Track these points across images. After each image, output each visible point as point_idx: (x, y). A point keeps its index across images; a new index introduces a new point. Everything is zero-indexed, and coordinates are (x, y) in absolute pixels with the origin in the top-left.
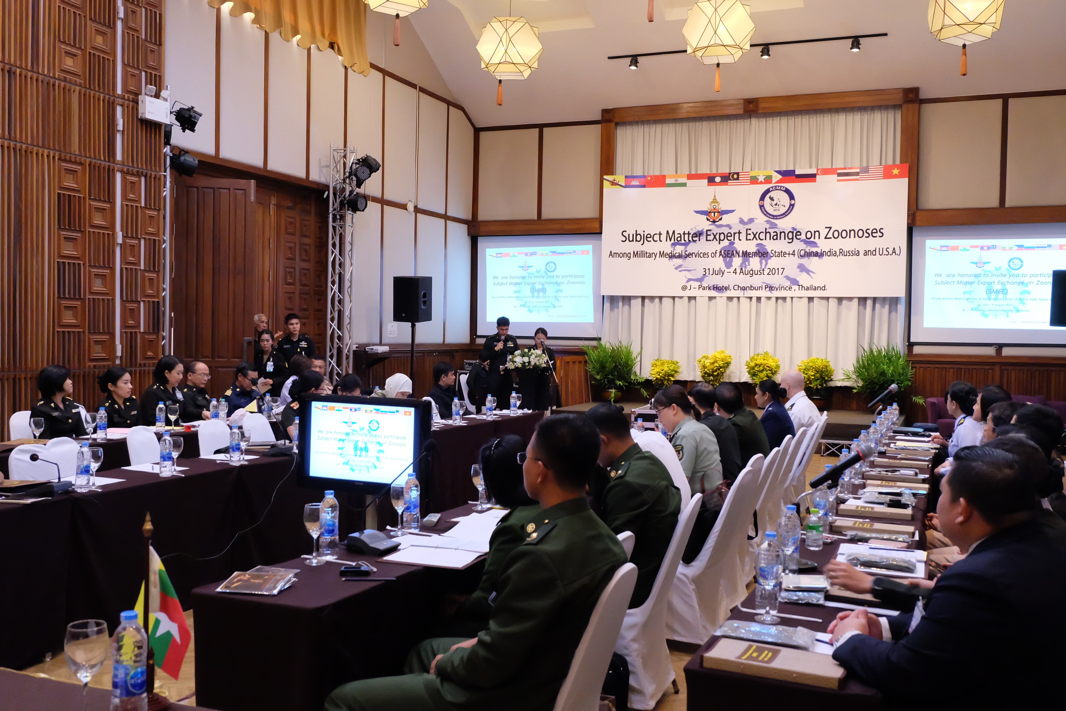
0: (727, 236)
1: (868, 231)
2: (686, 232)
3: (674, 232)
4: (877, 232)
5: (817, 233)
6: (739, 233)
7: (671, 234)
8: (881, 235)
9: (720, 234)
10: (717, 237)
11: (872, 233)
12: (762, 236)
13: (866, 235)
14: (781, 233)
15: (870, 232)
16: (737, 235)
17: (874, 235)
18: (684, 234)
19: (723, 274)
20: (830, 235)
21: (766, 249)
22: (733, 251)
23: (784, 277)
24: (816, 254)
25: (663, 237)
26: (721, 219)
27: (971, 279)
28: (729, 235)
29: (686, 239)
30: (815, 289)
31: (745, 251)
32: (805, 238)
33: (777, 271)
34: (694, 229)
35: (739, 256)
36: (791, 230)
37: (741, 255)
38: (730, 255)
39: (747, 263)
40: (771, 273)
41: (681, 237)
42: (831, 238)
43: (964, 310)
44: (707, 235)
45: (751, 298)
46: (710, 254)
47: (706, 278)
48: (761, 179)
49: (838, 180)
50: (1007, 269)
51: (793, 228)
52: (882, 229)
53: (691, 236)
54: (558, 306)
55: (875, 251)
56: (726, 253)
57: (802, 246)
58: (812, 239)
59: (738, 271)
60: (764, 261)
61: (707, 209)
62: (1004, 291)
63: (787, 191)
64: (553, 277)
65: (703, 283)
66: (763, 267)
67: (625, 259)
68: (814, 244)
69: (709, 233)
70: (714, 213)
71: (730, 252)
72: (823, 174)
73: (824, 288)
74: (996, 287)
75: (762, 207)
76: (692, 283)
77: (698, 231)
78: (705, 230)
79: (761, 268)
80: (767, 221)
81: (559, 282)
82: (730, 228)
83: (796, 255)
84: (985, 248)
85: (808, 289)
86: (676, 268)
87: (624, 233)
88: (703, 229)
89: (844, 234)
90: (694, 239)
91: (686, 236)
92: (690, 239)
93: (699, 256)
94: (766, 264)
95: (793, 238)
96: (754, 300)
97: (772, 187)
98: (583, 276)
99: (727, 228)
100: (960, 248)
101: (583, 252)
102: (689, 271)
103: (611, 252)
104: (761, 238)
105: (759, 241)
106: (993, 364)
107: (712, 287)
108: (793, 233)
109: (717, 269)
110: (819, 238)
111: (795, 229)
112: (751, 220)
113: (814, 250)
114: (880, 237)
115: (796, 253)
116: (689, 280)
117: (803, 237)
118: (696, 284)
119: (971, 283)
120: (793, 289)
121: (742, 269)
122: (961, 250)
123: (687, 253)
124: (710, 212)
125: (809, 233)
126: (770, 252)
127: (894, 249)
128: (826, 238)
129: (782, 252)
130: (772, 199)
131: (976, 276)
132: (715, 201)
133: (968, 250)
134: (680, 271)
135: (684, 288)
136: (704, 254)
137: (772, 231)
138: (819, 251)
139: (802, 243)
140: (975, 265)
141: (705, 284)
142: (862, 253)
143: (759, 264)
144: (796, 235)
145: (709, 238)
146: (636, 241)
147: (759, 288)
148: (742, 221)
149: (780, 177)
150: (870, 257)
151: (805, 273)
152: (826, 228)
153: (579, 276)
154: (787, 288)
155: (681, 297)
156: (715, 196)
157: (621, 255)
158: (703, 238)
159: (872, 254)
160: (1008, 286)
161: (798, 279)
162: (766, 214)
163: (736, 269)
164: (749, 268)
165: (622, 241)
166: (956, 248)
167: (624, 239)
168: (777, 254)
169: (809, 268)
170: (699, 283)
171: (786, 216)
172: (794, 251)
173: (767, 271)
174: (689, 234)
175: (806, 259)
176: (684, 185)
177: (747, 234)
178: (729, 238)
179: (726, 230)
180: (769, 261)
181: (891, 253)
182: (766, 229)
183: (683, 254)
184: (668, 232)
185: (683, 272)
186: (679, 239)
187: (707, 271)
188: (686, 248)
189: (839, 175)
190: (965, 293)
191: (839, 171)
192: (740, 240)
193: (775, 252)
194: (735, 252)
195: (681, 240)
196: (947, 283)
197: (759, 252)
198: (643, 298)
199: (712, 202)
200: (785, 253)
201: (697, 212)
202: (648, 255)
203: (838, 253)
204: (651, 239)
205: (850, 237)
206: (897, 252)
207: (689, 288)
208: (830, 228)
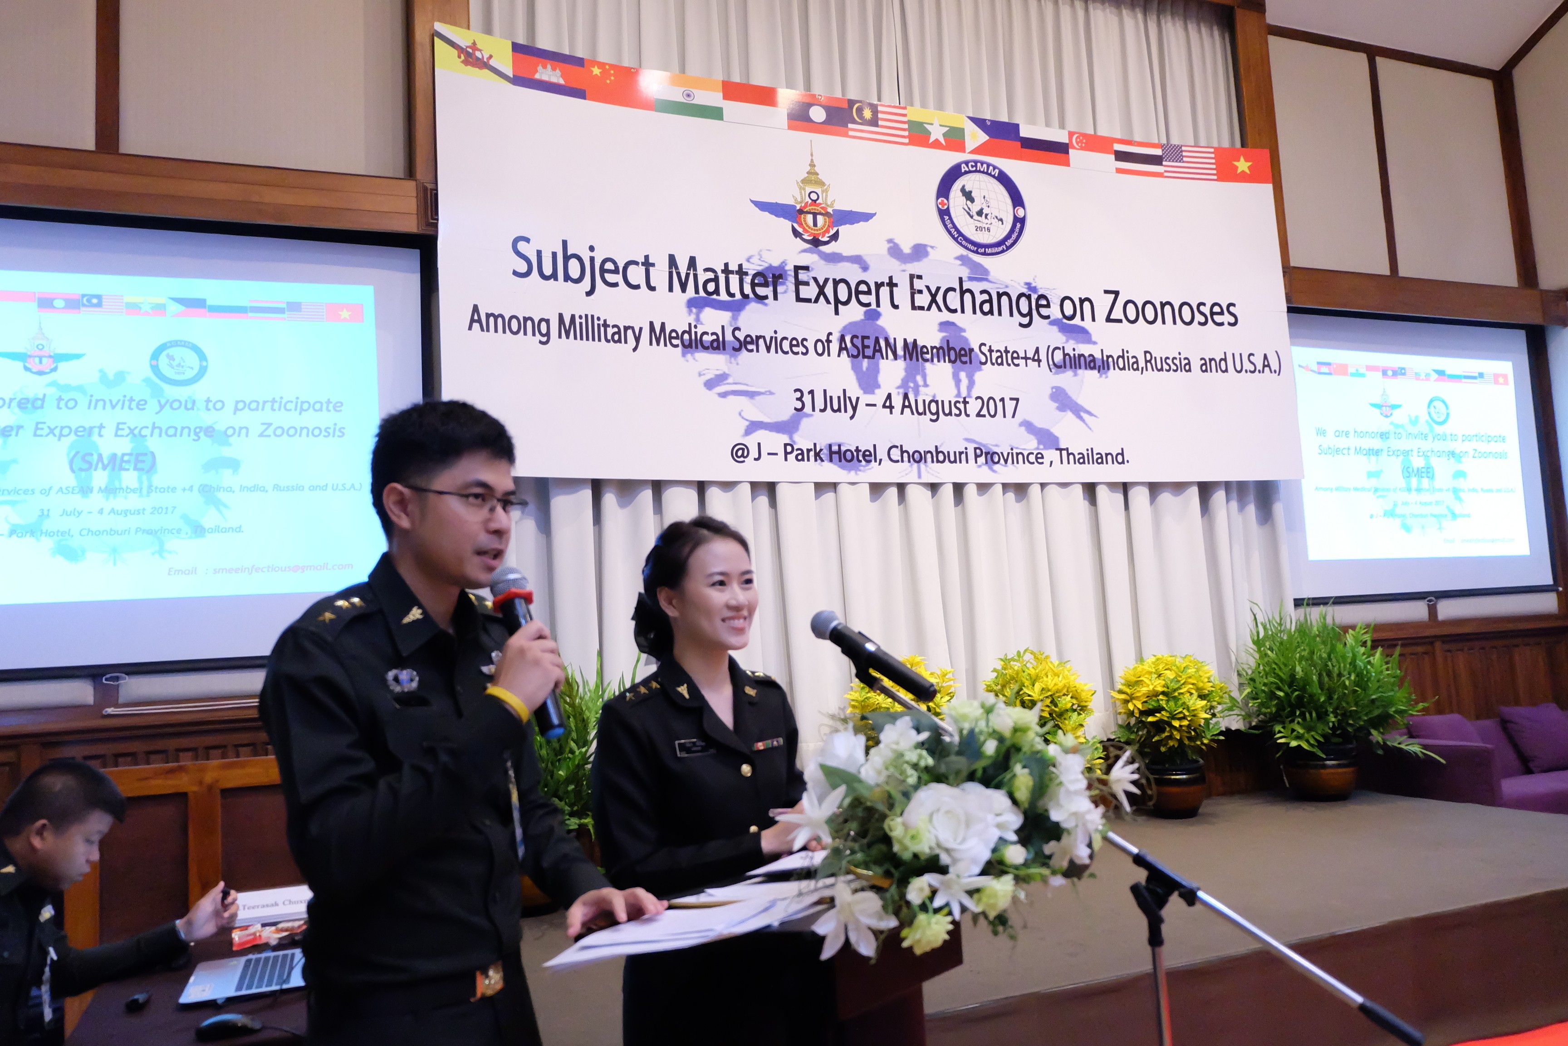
0: (858, 293)
1: (1202, 308)
2: (733, 267)
3: (692, 262)
4: (1222, 313)
5: (1087, 305)
6: (892, 285)
7: (683, 268)
8: (1232, 320)
9: (836, 283)
10: (829, 290)
11: (1212, 314)
12: (953, 300)
13: (1199, 318)
14: (1000, 296)
15: (1206, 310)
16: (885, 291)
17: (1218, 318)
18: (726, 271)
19: (855, 409)
20: (1117, 314)
21: (966, 340)
22: (877, 341)
23: (1021, 424)
24: (1091, 363)
25: (660, 276)
26: (835, 237)
27: (1376, 444)
28: (863, 288)
29: (735, 288)
30: (1101, 459)
31: (910, 340)
32: (1060, 316)
33: (1000, 405)
34: (755, 260)
35: (896, 357)
36: (1025, 291)
37: (900, 352)
38: (869, 352)
39: (919, 378)
40: (984, 411)
41: (716, 280)
42: (1120, 321)
43: (1371, 517)
44: (798, 283)
45: (934, 487)
46: (810, 344)
47: (805, 423)
48: (937, 133)
49: (1119, 171)
50: (1427, 422)
51: (1028, 285)
52: (1234, 305)
53: (748, 279)
54: (217, 529)
55: (1225, 360)
56: (858, 342)
57: (1056, 338)
58: (1077, 321)
59: (897, 401)
60: (963, 375)
61: (791, 202)
62: (1427, 472)
63: (1004, 179)
64: (190, 405)
65: (796, 437)
66: (964, 393)
67: (531, 341)
68: (1082, 334)
69: (803, 276)
70: (815, 215)
71: (870, 342)
72: (1082, 149)
73: (1120, 458)
74: (1418, 462)
75: (944, 214)
76: (761, 435)
77: (770, 267)
78: (790, 267)
79: (959, 395)
80: (960, 258)
81: (220, 427)
82: (865, 268)
83: (1044, 363)
84: (1390, 373)
85: (1082, 459)
86: (710, 385)
87: (522, 246)
88: (784, 263)
89: (1150, 313)
90: (761, 291)
91: (734, 279)
92: (747, 290)
93: (779, 348)
94: (971, 384)
95: (1030, 314)
96: (947, 492)
97: (967, 163)
98: (338, 407)
99: (856, 267)
100: (1351, 370)
101: (333, 312)
102: (751, 395)
103: (476, 309)
104: (952, 307)
105: (946, 316)
106: (1430, 641)
107: (826, 452)
108: (1029, 297)
109: (835, 392)
110: (1094, 320)
111: (1034, 289)
112: (920, 251)
113: (1085, 349)
114: (1230, 324)
115: (1043, 355)
116: (753, 427)
117: (1054, 312)
118: (775, 441)
119: (1377, 453)
120: (1046, 461)
121: (906, 396)
122: (1353, 375)
123: (741, 335)
124: (801, 212)
125: (1068, 305)
126: (977, 350)
127: (1265, 357)
128: (1109, 320)
129: (1007, 352)
130: (968, 196)
131: (1384, 436)
132: (812, 177)
133: (1363, 375)
134: (724, 395)
135: (739, 453)
136: (795, 343)
137: (976, 287)
138: (1098, 355)
139: (1055, 329)
140: (1378, 411)
141: (803, 442)
142: (1196, 365)
143: (952, 383)
144: (1038, 306)
145: (805, 292)
146: (567, 278)
147: (958, 457)
148: (895, 251)
149: (982, 137)
150: (1214, 376)
151: (1069, 415)
152: (1106, 292)
153: (317, 406)
154: (1032, 458)
155: (728, 486)
156: (812, 165)
157: (514, 325)
158: (787, 289)
159: (1218, 367)
160: (1434, 462)
161: (1056, 431)
162: (958, 237)
163: (889, 397)
164: (925, 395)
165: (515, 273)
166: (1342, 370)
167: (523, 267)
168: (994, 355)
169: (1080, 401)
170: (785, 439)
171: (1008, 248)
172: (1037, 351)
173: (974, 406)
174: (741, 272)
175: (1069, 373)
176: (715, 113)
177: (914, 292)
178: (864, 298)
179: (853, 274)
180: (978, 376)
181: (1260, 367)
182: (961, 279)
183: (729, 337)
184: (672, 261)
185: (731, 398)
186: (711, 287)
187: (807, 399)
188: (735, 318)
189: (1121, 156)
190: (1370, 475)
191: (1118, 147)
192: (896, 307)
193: (991, 351)
194: (883, 343)
195: (717, 291)
196: (1338, 451)
197: (950, 349)
198: (597, 486)
199: (804, 181)
200: (1015, 356)
201: (763, 206)
202: (610, 331)
203: (1142, 364)
204: (618, 278)
205: (1164, 322)
206: (1274, 365)
207: (754, 453)
208: (1116, 293)
